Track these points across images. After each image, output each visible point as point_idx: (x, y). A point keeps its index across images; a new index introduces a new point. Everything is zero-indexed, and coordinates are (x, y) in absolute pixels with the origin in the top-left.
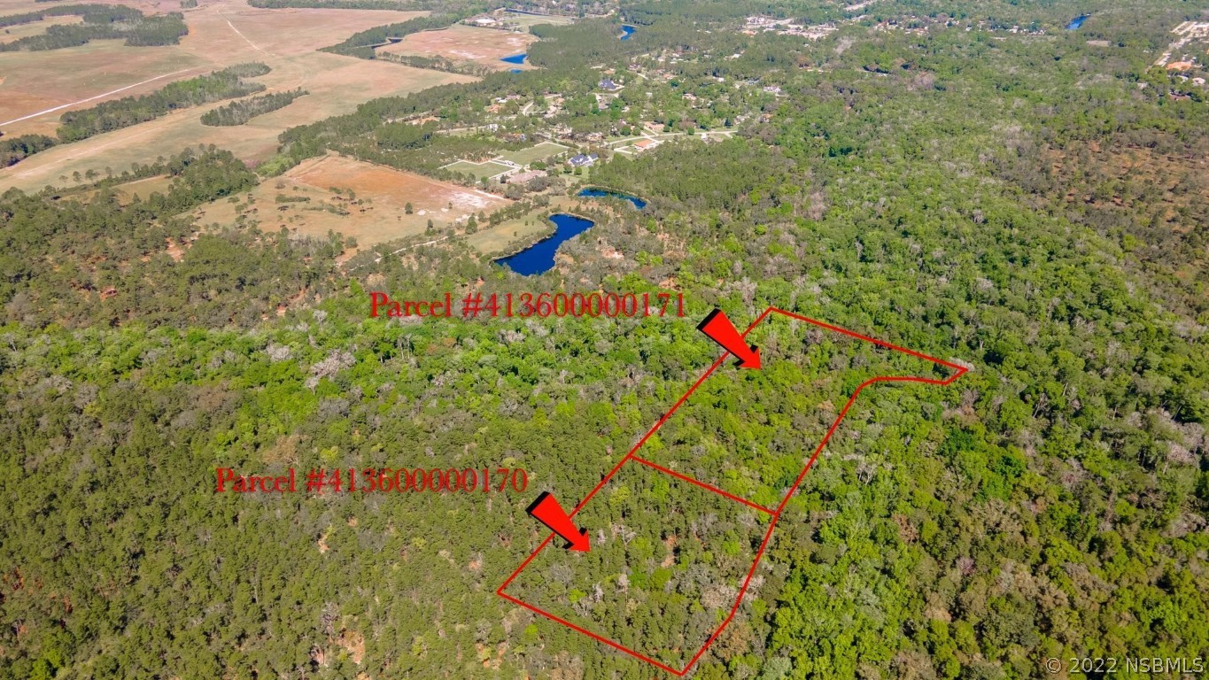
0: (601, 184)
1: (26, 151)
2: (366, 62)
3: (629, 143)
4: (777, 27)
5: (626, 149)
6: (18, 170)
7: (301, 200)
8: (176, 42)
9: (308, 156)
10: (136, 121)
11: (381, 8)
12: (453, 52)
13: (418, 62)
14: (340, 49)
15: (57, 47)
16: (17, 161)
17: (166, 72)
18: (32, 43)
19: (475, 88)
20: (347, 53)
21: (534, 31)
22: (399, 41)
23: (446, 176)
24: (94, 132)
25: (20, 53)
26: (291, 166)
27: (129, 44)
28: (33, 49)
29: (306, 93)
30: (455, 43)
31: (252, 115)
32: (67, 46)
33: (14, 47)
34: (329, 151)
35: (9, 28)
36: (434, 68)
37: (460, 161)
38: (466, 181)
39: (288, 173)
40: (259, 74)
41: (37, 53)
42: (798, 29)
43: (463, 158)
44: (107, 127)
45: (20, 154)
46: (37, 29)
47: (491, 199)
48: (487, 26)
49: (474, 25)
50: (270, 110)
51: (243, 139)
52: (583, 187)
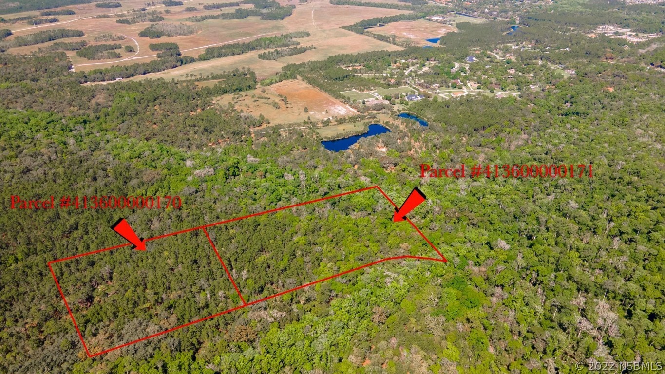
0: (413, 112)
1: (182, 63)
2: (358, 35)
3: (450, 92)
4: (616, 33)
5: (446, 96)
6: (174, 71)
7: (266, 98)
8: (282, 19)
9: (288, 78)
10: (233, 54)
11: (390, 8)
12: (405, 34)
13: (381, 38)
14: (350, 28)
15: (234, 18)
16: (176, 66)
17: (264, 33)
18: (225, 16)
19: (397, 54)
20: (352, 30)
21: (458, 26)
22: (383, 25)
23: (338, 97)
24: (214, 57)
25: (218, 20)
26: (276, 82)
27: (262, 19)
28: (224, 19)
29: (315, 48)
30: (410, 30)
31: (282, 56)
32: (237, 18)
33: (217, 17)
34: (298, 77)
35: (222, 9)
36: (387, 41)
37: (354, 90)
38: (346, 100)
39: (272, 85)
40: (303, 37)
41: (225, 20)
42: (630, 35)
43: (356, 89)
44: (220, 56)
45: (179, 64)
46: (232, 10)
47: (351, 111)
48: (437, 21)
49: (430, 20)
50: (292, 54)
51: (268, 67)
52: (403, 112)
